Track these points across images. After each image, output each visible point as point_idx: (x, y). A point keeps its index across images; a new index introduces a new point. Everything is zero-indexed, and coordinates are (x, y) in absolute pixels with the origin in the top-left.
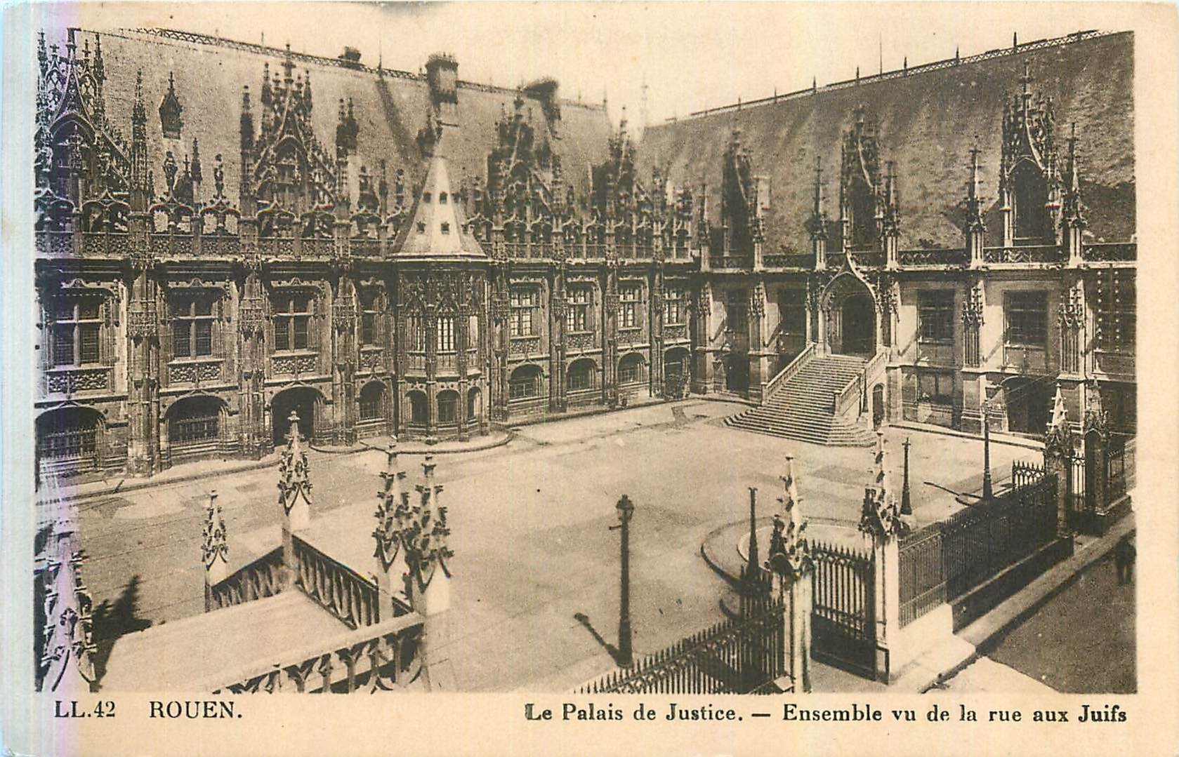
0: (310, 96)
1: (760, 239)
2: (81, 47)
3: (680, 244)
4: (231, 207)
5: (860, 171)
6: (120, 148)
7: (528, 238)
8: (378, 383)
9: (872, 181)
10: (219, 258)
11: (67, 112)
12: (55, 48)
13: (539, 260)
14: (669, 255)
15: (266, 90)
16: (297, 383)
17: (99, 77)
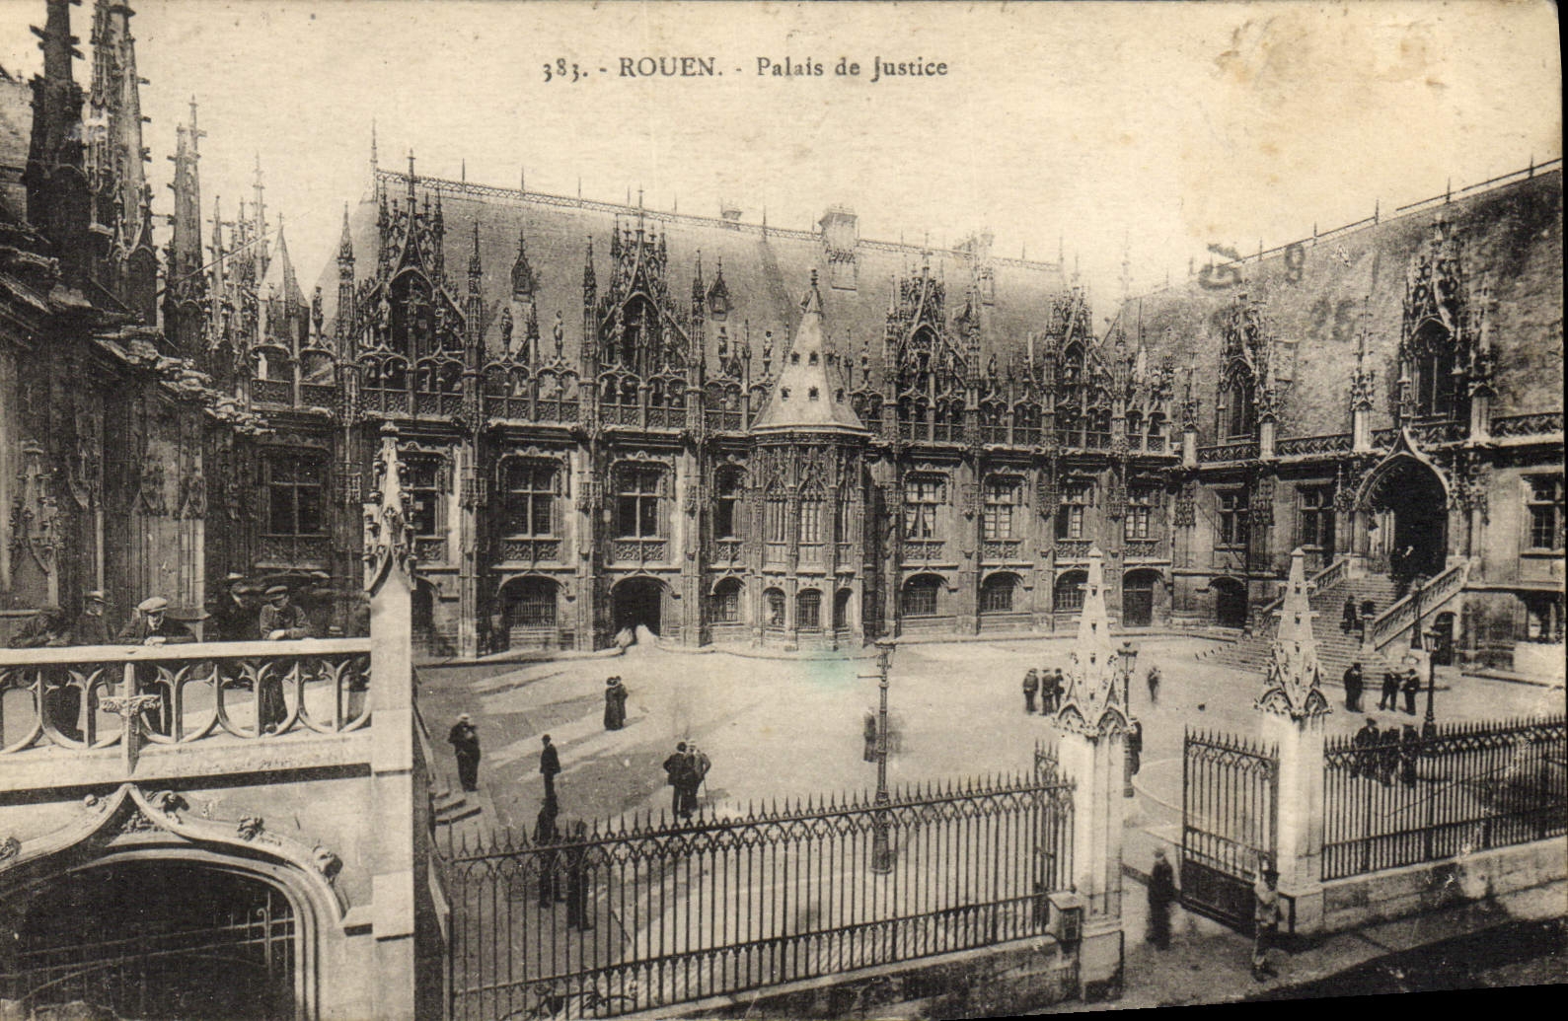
0: (664, 250)
1: (1270, 418)
2: (421, 200)
3: (1154, 430)
4: (571, 368)
5: (1434, 309)
6: (456, 305)
7: (930, 416)
8: (734, 579)
9: (1453, 321)
10: (556, 425)
11: (406, 269)
12: (395, 202)
13: (946, 444)
14: (1137, 446)
15: (616, 243)
16: (641, 571)
17: (439, 232)
